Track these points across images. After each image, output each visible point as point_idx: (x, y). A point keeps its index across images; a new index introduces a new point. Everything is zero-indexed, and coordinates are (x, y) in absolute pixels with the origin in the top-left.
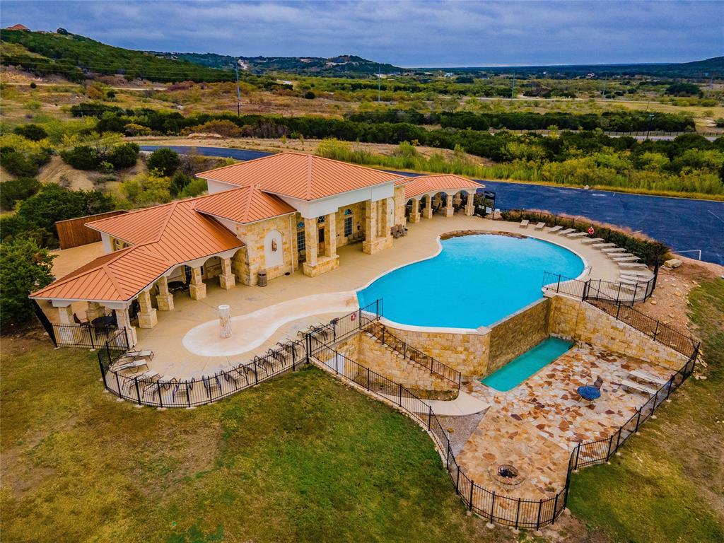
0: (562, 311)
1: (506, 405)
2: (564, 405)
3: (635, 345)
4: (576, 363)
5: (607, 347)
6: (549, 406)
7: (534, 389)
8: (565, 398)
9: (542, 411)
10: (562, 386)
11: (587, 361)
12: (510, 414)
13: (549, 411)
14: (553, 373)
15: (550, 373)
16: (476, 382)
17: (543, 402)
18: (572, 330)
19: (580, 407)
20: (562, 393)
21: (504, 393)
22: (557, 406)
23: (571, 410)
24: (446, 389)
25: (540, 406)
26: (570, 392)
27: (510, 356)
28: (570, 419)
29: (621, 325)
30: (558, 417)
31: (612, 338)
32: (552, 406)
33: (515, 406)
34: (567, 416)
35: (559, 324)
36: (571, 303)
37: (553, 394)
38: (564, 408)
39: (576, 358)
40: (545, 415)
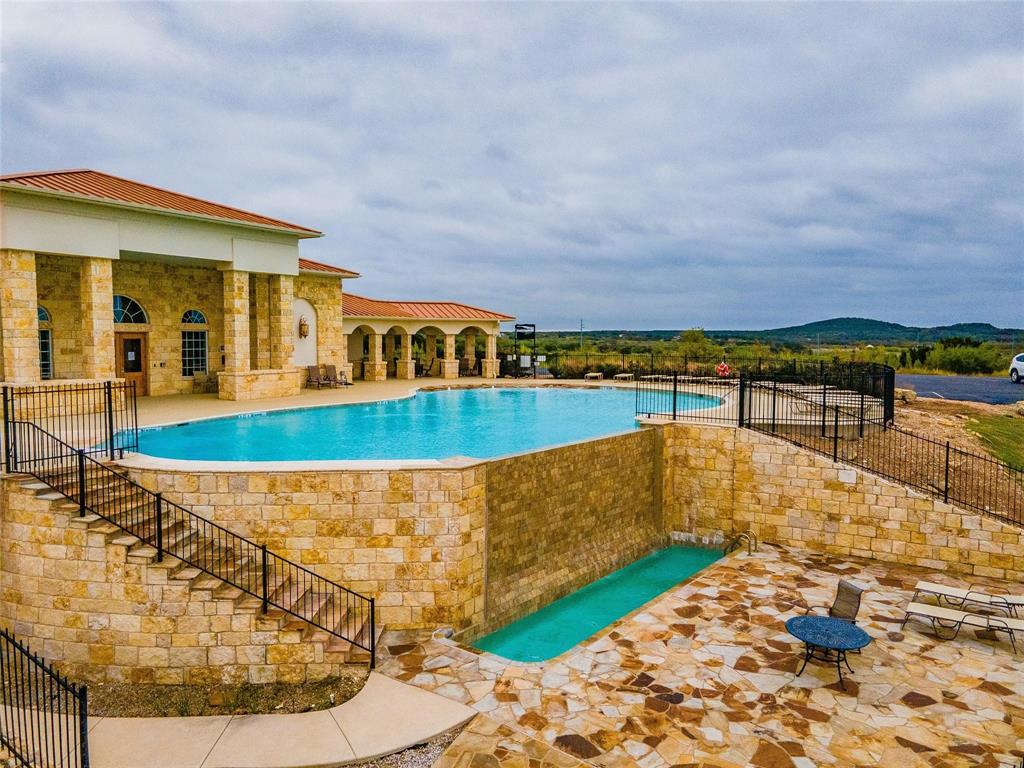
0: (692, 463)
1: (536, 703)
2: (751, 688)
3: (897, 526)
4: (753, 580)
5: (822, 546)
6: (697, 693)
7: (638, 648)
8: (745, 665)
9: (672, 714)
10: (729, 634)
11: (782, 574)
12: (550, 735)
13: (704, 712)
14: (693, 603)
15: (686, 604)
16: (440, 645)
17: (673, 684)
18: (724, 512)
19: (807, 692)
20: (734, 654)
21: (534, 668)
22: (727, 693)
23: (780, 701)
24: (321, 672)
25: (666, 700)
26: (758, 649)
27: (563, 576)
28: (788, 735)
29: (849, 475)
30: (739, 729)
31: (832, 518)
32: (711, 695)
33: (573, 706)
34: (773, 724)
35: (688, 503)
36: (713, 436)
37: (706, 658)
38: (752, 697)
39: (750, 569)
40: (688, 726)
